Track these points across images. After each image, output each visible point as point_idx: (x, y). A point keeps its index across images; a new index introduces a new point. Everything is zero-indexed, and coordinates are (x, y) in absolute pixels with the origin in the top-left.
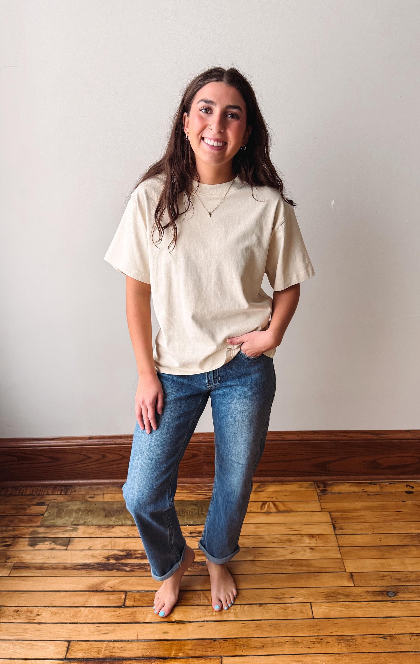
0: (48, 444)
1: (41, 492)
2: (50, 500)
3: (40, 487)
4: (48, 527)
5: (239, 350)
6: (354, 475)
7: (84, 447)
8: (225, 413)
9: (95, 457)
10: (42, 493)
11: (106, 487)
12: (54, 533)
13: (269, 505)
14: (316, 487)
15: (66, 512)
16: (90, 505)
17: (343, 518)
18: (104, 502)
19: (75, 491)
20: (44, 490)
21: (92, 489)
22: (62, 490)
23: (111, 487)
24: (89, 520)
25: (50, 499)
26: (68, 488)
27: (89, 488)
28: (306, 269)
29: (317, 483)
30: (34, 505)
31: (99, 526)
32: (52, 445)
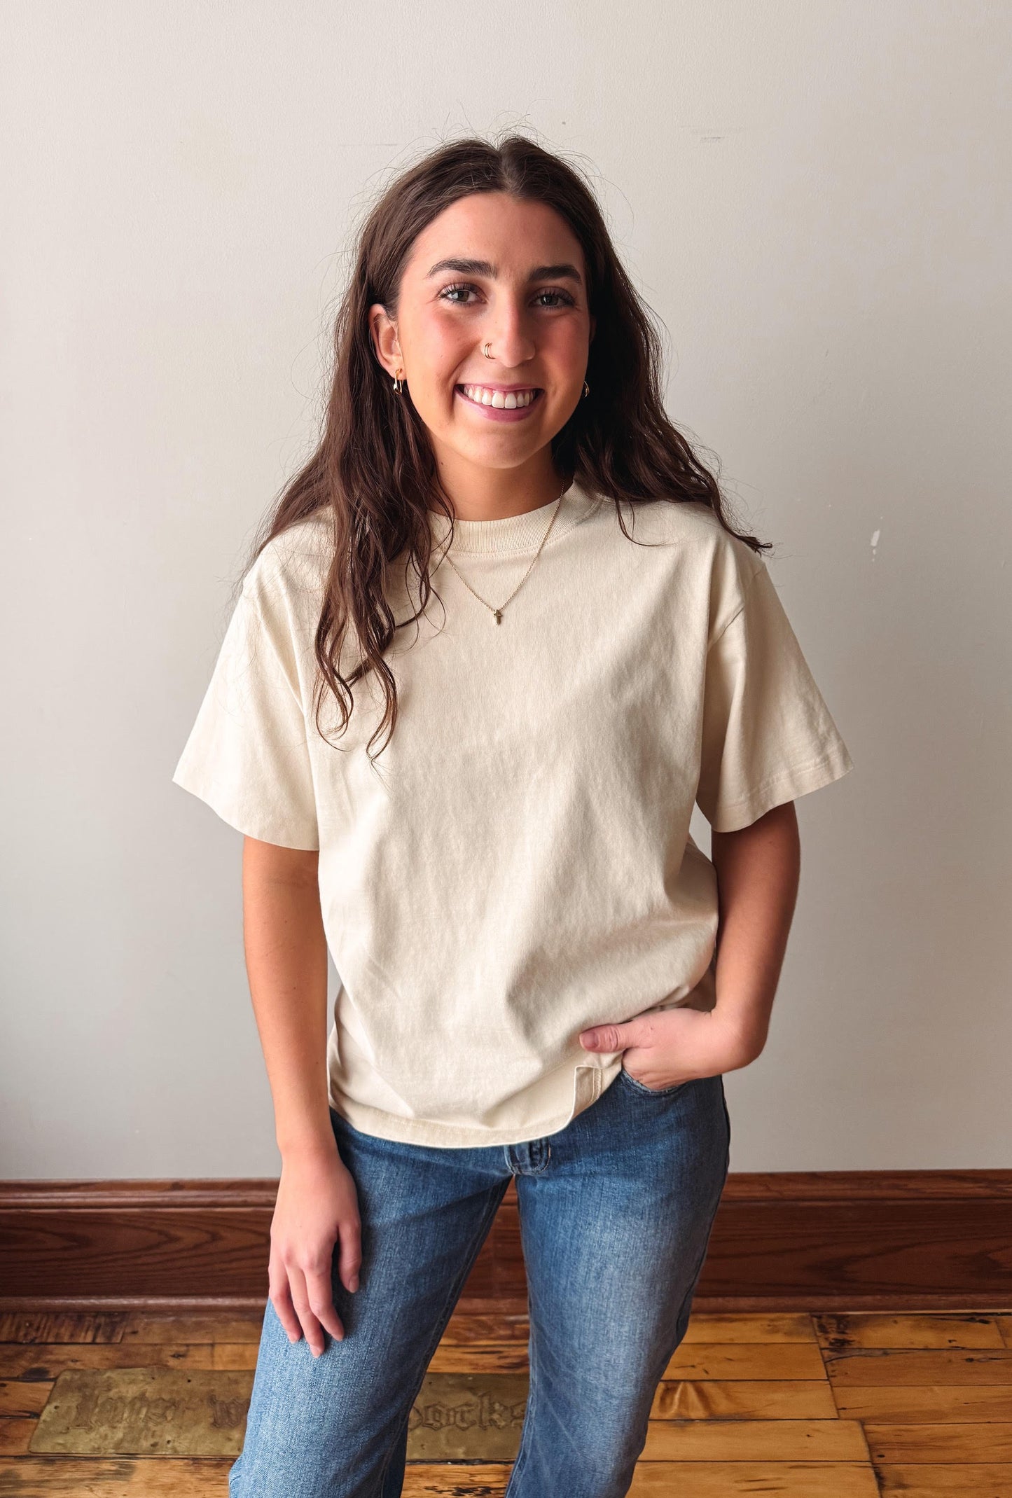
0: (60, 1200)
1: (39, 1334)
2: (62, 1363)
3: (39, 1315)
4: (48, 1459)
5: (618, 1068)
6: (922, 1293)
7: (159, 1210)
8: (568, 1253)
9: (189, 1237)
10: (42, 1336)
11: (219, 1322)
12: (63, 1484)
13: (684, 1393)
14: (815, 1331)
15: (103, 1404)
16: (174, 1383)
17: (902, 1445)
18: (214, 1372)
19: (135, 1333)
20: (49, 1324)
21: (181, 1326)
22: (98, 1328)
23: (234, 1320)
24: (169, 1438)
25: (62, 1358)
26: (116, 1322)
27: (174, 1321)
28: (819, 754)
29: (820, 1317)
30: (16, 1379)
31: (194, 1459)
32: (69, 1203)
